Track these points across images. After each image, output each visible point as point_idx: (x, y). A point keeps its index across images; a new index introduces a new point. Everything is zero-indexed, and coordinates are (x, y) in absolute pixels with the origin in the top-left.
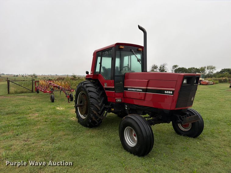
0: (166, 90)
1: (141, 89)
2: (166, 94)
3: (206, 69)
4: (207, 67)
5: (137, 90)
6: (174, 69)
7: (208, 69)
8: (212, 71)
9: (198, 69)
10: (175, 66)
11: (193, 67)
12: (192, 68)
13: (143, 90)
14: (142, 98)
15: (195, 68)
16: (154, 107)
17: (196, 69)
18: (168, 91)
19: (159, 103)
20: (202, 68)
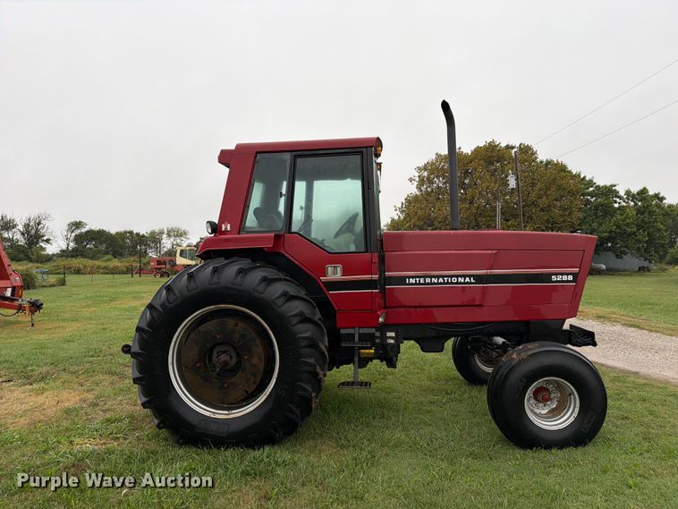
0: (557, 274)
1: (470, 276)
2: (557, 282)
3: (164, 236)
4: (166, 232)
5: (454, 279)
6: (73, 234)
7: (169, 236)
8: (178, 241)
9: (143, 236)
10: (78, 225)
11: (128, 230)
12: (126, 232)
13: (479, 279)
14: (474, 300)
15: (135, 232)
16: (516, 319)
17: (138, 234)
18: (562, 274)
19: (534, 306)
20: (153, 233)
